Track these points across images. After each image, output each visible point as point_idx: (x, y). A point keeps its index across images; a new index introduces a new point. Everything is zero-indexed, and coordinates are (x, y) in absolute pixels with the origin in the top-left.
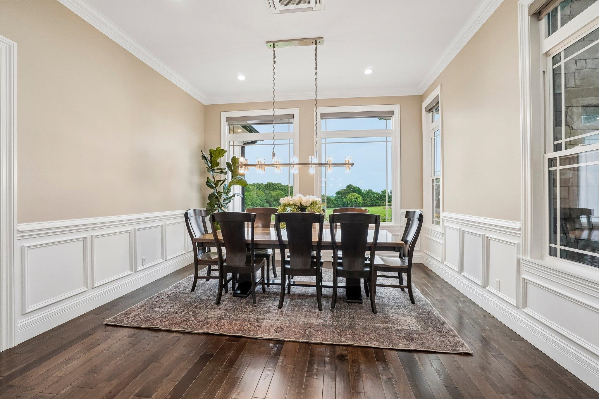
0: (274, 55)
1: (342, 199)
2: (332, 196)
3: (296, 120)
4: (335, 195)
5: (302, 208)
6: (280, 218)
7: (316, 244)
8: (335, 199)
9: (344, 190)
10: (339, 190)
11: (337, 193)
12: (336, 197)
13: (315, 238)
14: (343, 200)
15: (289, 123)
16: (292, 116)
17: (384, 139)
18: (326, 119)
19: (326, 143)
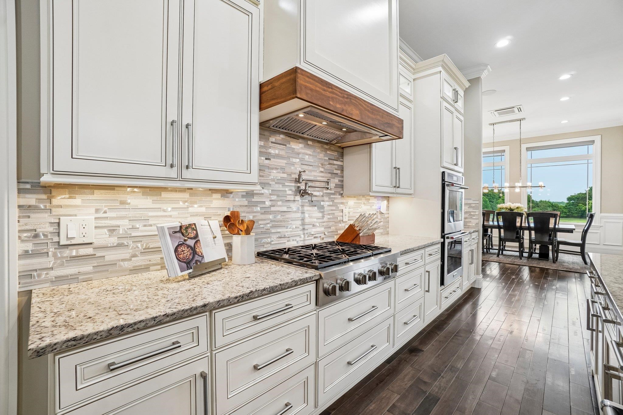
0: (494, 130)
1: (578, 206)
2: (562, 203)
3: (507, 154)
4: (566, 201)
5: (511, 209)
6: (498, 214)
7: (519, 227)
8: (566, 206)
9: (582, 194)
10: (573, 194)
11: (569, 199)
12: (567, 203)
13: (518, 224)
14: (580, 208)
15: (501, 156)
16: (504, 151)
17: (586, 161)
18: (531, 151)
19: (531, 167)
